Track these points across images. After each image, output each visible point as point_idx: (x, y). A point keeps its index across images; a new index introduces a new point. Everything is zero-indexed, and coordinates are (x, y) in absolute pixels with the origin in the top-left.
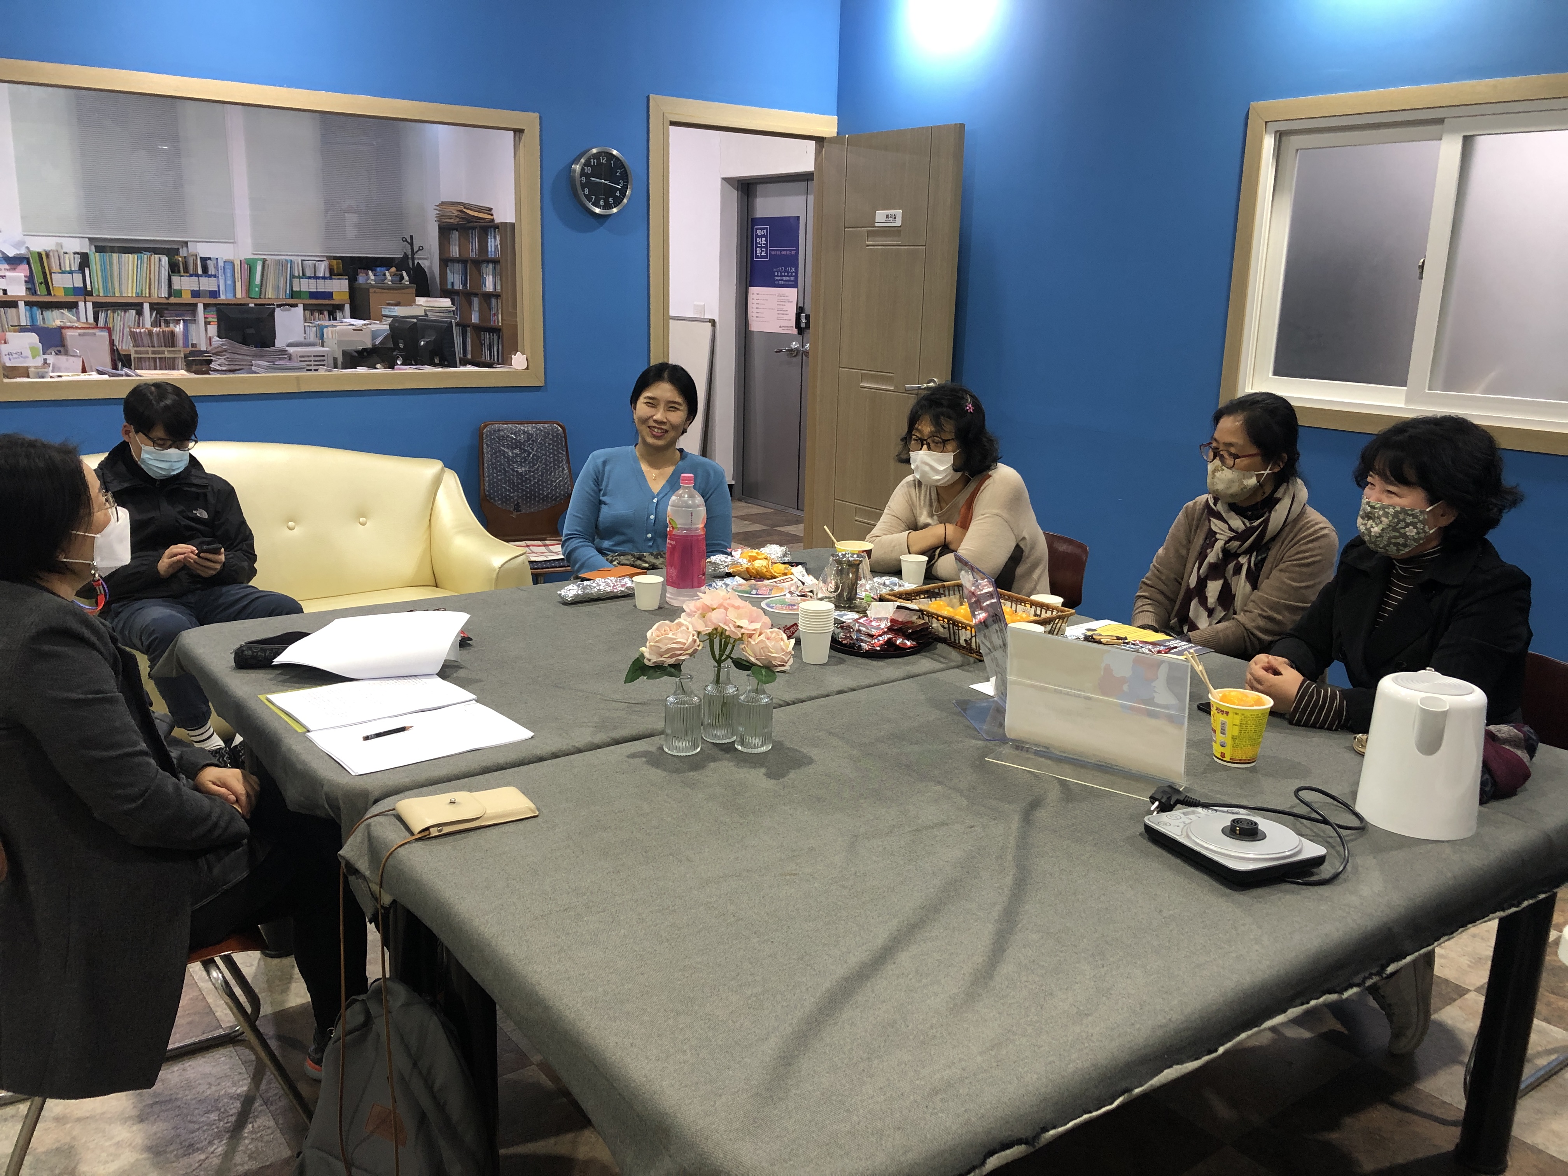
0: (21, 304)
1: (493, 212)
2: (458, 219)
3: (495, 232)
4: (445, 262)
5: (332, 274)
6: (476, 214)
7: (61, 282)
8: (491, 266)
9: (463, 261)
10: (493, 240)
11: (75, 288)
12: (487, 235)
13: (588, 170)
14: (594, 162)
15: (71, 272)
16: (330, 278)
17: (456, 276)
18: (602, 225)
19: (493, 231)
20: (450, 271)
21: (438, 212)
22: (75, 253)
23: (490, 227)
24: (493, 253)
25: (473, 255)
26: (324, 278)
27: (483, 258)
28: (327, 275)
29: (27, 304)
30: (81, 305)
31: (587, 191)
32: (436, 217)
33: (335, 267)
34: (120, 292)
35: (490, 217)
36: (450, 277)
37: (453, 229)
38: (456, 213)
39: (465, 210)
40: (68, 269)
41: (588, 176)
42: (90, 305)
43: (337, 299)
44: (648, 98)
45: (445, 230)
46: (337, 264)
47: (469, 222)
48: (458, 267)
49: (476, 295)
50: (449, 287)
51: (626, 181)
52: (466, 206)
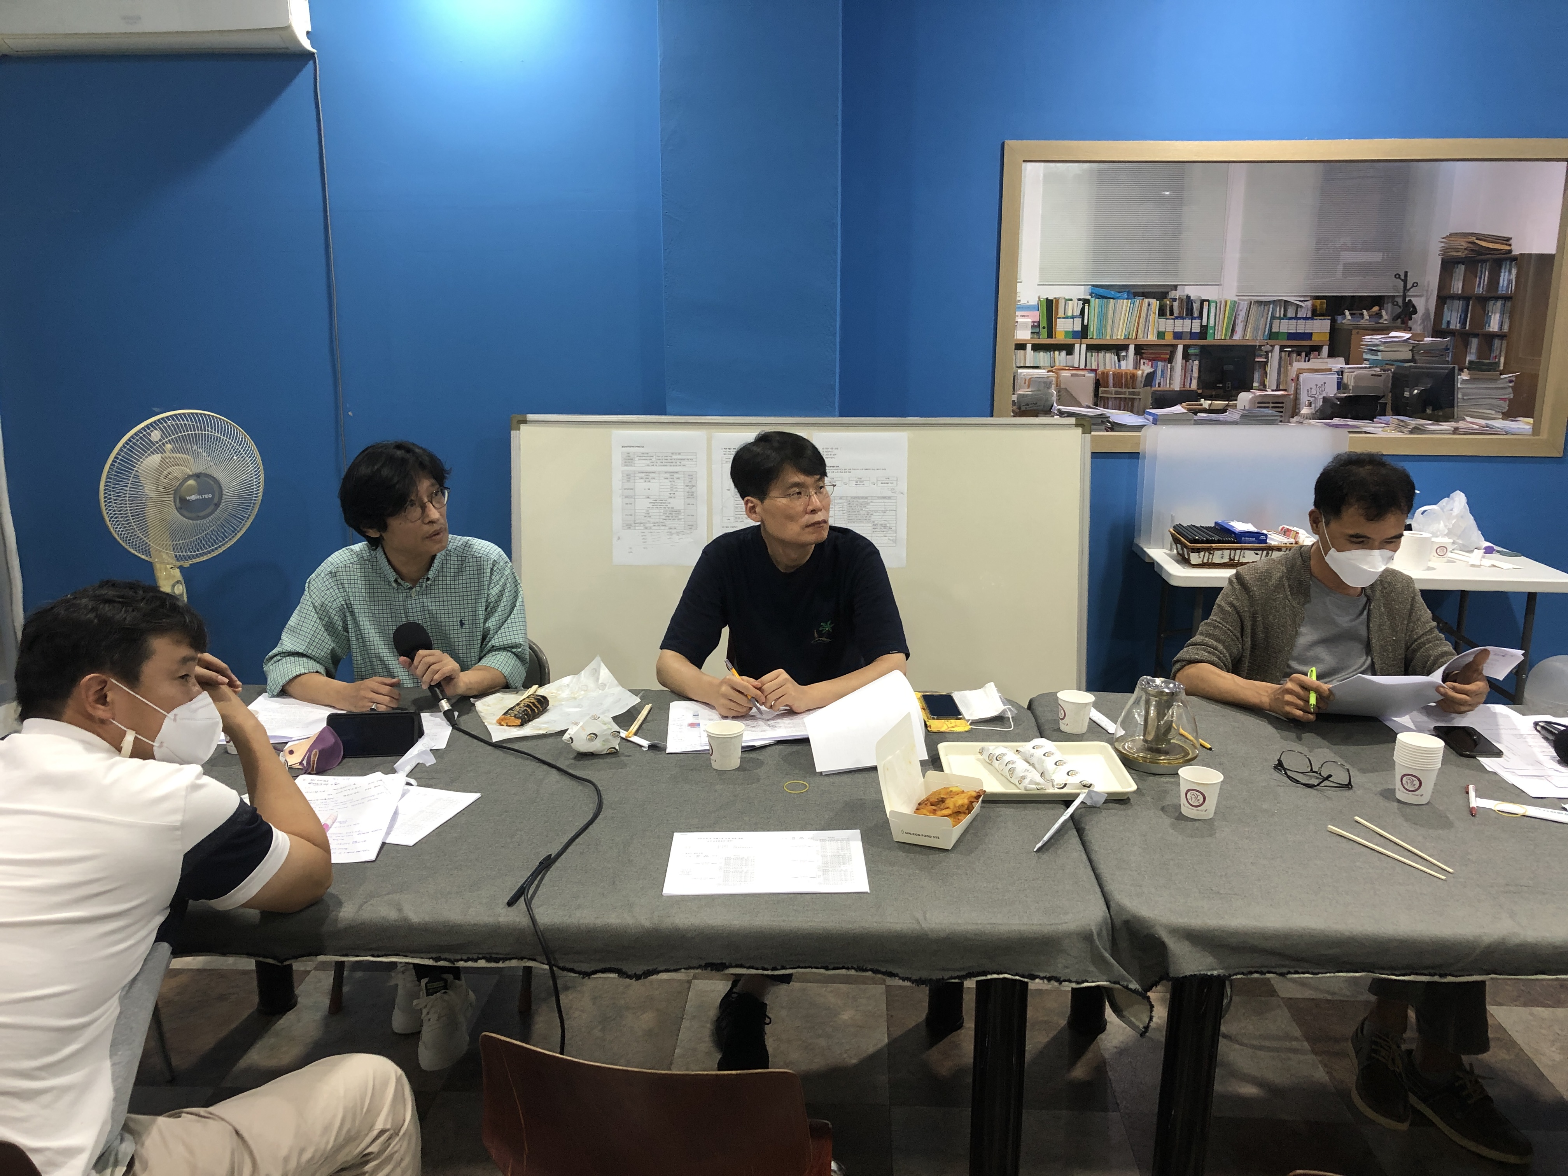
0: (1029, 347)
1: (1511, 242)
2: (1466, 252)
3: (1511, 265)
4: (1443, 299)
5: (1315, 314)
6: (1490, 245)
7: (1064, 327)
8: (1499, 303)
9: (1465, 298)
10: (1507, 274)
11: (1074, 332)
12: (1501, 268)
15: (1073, 317)
16: (1312, 319)
17: (1454, 314)
19: (1508, 263)
20: (1448, 309)
21: (1443, 245)
23: (1506, 259)
24: (1505, 289)
25: (1479, 290)
26: (1306, 319)
27: (1493, 295)
28: (1309, 315)
29: (1032, 346)
30: (1077, 346)
32: (1440, 251)
33: (1319, 307)
34: (1112, 335)
35: (1507, 248)
36: (1447, 316)
37: (1459, 263)
38: (1465, 245)
39: (1478, 241)
40: (1071, 314)
42: (1084, 347)
43: (1316, 340)
45: (1448, 265)
46: (1322, 304)
47: (1482, 254)
48: (1459, 304)
49: (1476, 335)
50: (1444, 326)
52: (1480, 237)
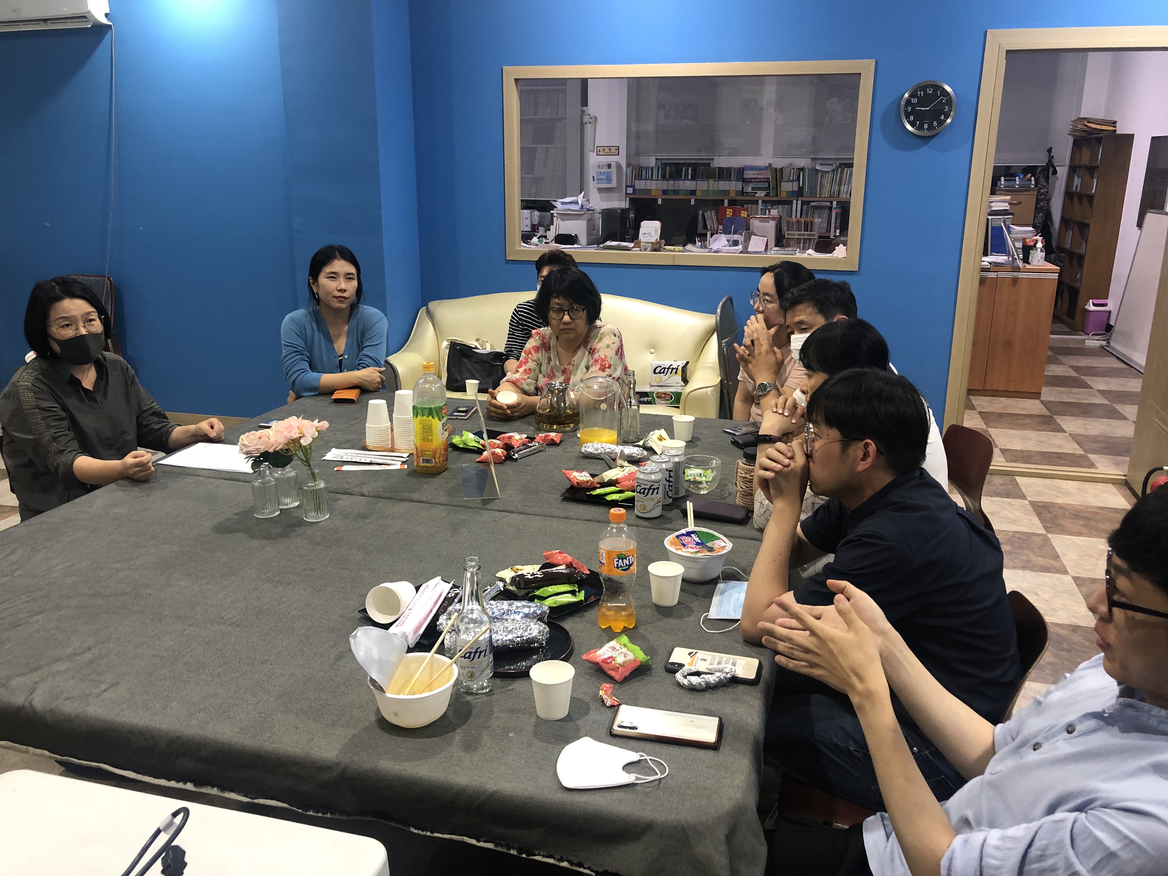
0: (760, 202)
1: (1117, 125)
4: (1074, 168)
6: (1099, 127)
7: (787, 187)
11: (793, 191)
13: (915, 101)
14: (921, 94)
15: (793, 181)
18: (926, 145)
21: (1072, 127)
22: (797, 169)
25: (1088, 162)
27: (1092, 165)
29: (763, 202)
30: (795, 202)
31: (912, 118)
32: (1070, 131)
34: (820, 194)
35: (1113, 129)
36: (1076, 181)
37: (1082, 142)
38: (1084, 127)
39: (1089, 125)
40: (792, 179)
41: (914, 105)
42: (799, 202)
44: (986, 32)
45: (1078, 142)
47: (1090, 134)
50: (1074, 189)
51: (950, 106)
52: (1090, 120)
